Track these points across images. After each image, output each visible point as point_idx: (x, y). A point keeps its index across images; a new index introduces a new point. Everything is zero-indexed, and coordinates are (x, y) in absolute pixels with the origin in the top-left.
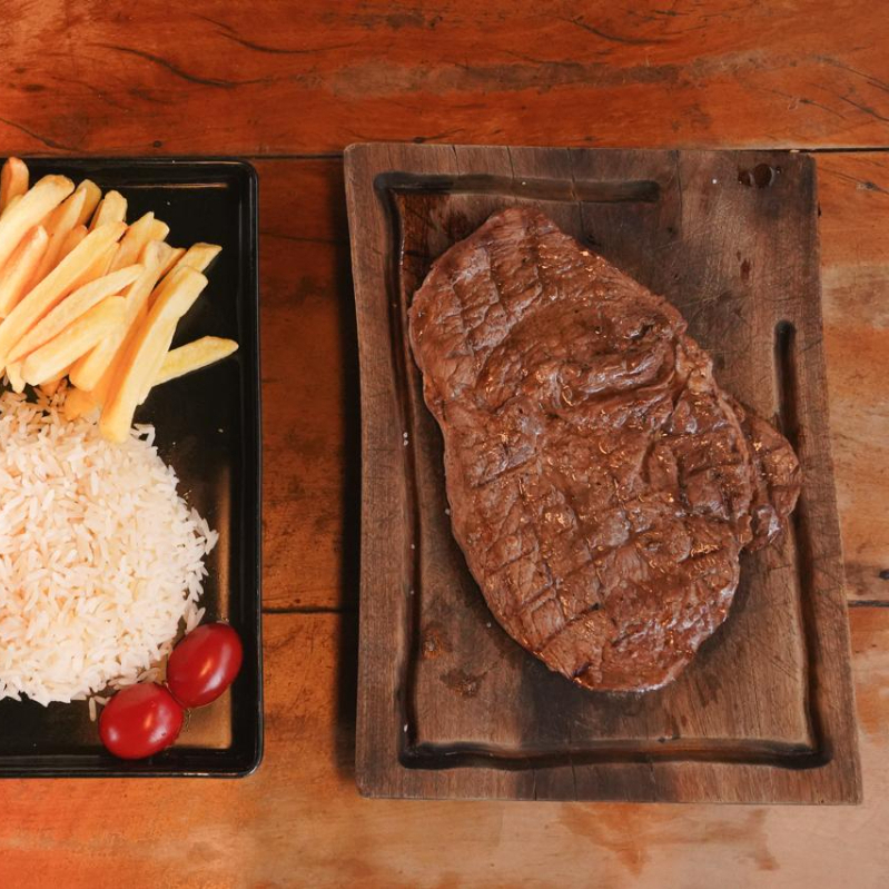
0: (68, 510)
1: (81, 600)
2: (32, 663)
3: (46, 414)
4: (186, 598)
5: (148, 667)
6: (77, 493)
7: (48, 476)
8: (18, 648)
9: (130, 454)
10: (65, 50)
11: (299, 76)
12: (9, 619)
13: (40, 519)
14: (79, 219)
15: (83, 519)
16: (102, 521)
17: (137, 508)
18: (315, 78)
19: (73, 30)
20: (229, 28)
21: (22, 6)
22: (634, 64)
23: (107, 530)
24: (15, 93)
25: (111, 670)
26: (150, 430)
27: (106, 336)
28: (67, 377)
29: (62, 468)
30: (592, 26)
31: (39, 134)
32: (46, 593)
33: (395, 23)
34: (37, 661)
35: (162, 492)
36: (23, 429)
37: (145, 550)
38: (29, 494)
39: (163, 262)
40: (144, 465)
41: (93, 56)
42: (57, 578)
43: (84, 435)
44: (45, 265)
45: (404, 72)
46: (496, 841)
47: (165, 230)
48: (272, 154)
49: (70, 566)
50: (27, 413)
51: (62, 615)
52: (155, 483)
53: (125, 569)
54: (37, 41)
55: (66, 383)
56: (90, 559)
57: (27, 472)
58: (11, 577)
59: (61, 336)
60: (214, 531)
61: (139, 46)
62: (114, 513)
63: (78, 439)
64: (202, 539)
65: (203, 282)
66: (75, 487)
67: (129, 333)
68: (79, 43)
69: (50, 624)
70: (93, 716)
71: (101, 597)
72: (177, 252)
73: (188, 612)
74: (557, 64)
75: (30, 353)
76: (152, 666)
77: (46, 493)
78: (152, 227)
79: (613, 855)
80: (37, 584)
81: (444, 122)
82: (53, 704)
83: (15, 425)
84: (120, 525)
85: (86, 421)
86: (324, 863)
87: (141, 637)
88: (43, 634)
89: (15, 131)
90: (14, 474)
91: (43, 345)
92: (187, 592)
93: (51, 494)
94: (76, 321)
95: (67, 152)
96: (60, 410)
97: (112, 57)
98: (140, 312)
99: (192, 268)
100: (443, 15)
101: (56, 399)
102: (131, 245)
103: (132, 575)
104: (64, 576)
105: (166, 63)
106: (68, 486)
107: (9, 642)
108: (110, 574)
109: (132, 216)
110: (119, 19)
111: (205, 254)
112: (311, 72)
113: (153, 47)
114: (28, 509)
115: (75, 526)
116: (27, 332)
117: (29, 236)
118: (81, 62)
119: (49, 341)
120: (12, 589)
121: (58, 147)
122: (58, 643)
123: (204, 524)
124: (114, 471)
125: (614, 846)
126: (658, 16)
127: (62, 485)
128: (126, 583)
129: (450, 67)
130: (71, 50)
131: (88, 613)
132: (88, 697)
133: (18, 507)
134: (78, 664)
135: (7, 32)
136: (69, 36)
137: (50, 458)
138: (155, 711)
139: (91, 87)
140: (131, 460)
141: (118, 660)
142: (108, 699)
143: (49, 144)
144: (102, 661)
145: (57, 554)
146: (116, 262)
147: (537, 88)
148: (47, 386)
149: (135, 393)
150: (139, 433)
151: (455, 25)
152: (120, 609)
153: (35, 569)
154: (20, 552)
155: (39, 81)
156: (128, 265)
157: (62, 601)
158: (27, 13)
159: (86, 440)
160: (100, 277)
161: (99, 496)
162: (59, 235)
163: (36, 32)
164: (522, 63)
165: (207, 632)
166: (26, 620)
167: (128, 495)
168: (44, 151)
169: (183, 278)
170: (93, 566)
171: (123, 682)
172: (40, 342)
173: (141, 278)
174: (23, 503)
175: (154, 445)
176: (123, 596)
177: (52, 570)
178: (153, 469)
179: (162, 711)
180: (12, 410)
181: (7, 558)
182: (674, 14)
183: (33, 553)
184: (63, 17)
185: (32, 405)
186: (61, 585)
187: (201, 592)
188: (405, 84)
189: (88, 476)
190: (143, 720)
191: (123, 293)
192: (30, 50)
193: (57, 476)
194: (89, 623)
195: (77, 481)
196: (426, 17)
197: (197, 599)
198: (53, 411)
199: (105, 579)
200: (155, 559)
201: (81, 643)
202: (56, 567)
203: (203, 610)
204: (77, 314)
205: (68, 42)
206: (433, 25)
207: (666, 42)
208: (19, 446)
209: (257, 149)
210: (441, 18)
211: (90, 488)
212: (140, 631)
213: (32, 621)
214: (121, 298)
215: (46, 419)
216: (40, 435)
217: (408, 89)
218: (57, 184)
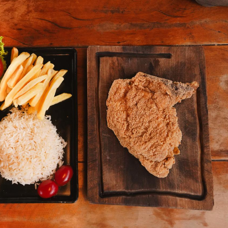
0: (29, 137)
1: (32, 159)
2: (20, 174)
3: (23, 113)
4: (59, 158)
5: (49, 176)
6: (31, 132)
7: (24, 128)
8: (17, 171)
9: (45, 123)
10: (27, 20)
11: (88, 26)
12: (15, 164)
13: (22, 139)
14: (31, 63)
15: (33, 139)
16: (38, 139)
17: (46, 136)
18: (92, 27)
19: (29, 14)
20: (70, 14)
21: (16, 8)
22: (175, 23)
23: (39, 141)
24: (15, 31)
25: (40, 176)
26: (50, 117)
27: (38, 93)
28: (28, 104)
29: (27, 126)
30: (164, 12)
31: (21, 41)
32: (24, 157)
33: (112, 12)
34: (22, 174)
35: (53, 132)
36: (17, 116)
37: (48, 146)
38: (19, 133)
39: (53, 74)
40: (48, 125)
41: (35, 21)
42: (26, 153)
43: (33, 118)
44: (23, 75)
45: (115, 25)
46: (137, 219)
47: (53, 66)
48: (81, 46)
49: (30, 150)
50: (18, 113)
51: (28, 162)
52: (51, 130)
53: (43, 151)
54: (20, 17)
55: (28, 105)
56: (35, 149)
57: (19, 127)
58: (15, 153)
59: (27, 93)
60: (66, 142)
61: (46, 18)
62: (41, 137)
63: (31, 119)
64: (63, 144)
65: (63, 79)
66: (31, 131)
67: (44, 92)
68: (31, 18)
69: (25, 165)
70: (36, 188)
71: (37, 158)
72: (56, 72)
73: (59, 162)
74: (154, 22)
75: (19, 97)
76: (51, 175)
77: (23, 132)
78: (50, 65)
79: (166, 222)
80: (21, 155)
81: (125, 38)
82: (26, 185)
83: (16, 115)
84: (42, 140)
85: (33, 114)
86: (94, 224)
87: (48, 168)
88: (23, 167)
89: (15, 41)
90: (15, 127)
92: (59, 157)
93: (25, 132)
94: (31, 89)
95: (28, 46)
96: (27, 111)
97: (40, 21)
98: (47, 87)
99: (60, 75)
100: (125, 10)
101: (26, 109)
102: (45, 70)
103: (45, 153)
104: (28, 153)
105: (54, 23)
106: (29, 130)
107: (14, 169)
108: (40, 153)
109: (45, 62)
110: (42, 11)
111: (63, 72)
112: (91, 25)
113: (50, 19)
114: (19, 136)
115: (31, 140)
116: (18, 92)
117: (18, 68)
118: (32, 23)
119: (24, 94)
120: (15, 156)
121: (26, 45)
122: (27, 170)
123: (63, 140)
124: (40, 126)
125: (167, 220)
126: (181, 10)
127: (27, 130)
128: (44, 155)
129: (127, 24)
130: (29, 20)
131: (34, 162)
132: (35, 183)
133: (16, 136)
134: (32, 175)
135: (12, 15)
136: (28, 16)
137: (24, 124)
138: (51, 187)
139: (34, 29)
140: (45, 124)
141: (42, 174)
142: (40, 184)
143: (24, 44)
144: (38, 174)
145: (26, 147)
146: (41, 74)
147: (149, 29)
148: (24, 106)
149: (46, 107)
150: (47, 118)
151: (128, 12)
152: (42, 161)
153: (21, 151)
154: (17, 147)
155: (21, 27)
156: (44, 75)
157: (28, 159)
158: (17, 10)
159: (33, 119)
160: (37, 78)
161: (37, 133)
162: (26, 67)
163: (20, 15)
164: (145, 23)
165: (64, 167)
166: (19, 164)
167: (44, 133)
168: (22, 46)
169: (58, 78)
170: (35, 150)
171: (43, 179)
172: (21, 94)
173: (47, 78)
174: (17, 135)
175: (51, 121)
176: (43, 158)
177: (25, 151)
178: (51, 126)
179: (53, 187)
180: (15, 112)
181: (14, 148)
182: (185, 9)
183: (20, 147)
184: (27, 11)
185: (20, 110)
186: (27, 155)
187: (63, 157)
188: (115, 28)
189: (34, 128)
190: (48, 189)
191: (42, 82)
192: (18, 20)
193: (26, 128)
194: (34, 164)
195: (31, 129)
196: (121, 10)
197: (62, 159)
198: (25, 112)
199: (39, 154)
200: (51, 149)
201: (33, 170)
202: (26, 150)
203: (63, 162)
204: (31, 87)
205: (28, 17)
206: (122, 12)
207: (183, 17)
208: (17, 121)
209: (77, 45)
210: (125, 11)
211: (35, 131)
212: (47, 167)
213: (20, 164)
214: (42, 83)
215: (23, 114)
216: (22, 118)
218: (25, 54)
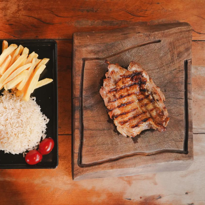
0: (17, 116)
1: (19, 134)
2: (10, 147)
3: (13, 95)
4: (42, 133)
6: (19, 112)
7: (12, 108)
8: (7, 144)
9: (30, 104)
10: (18, 17)
11: (67, 22)
12: (5, 138)
13: (10, 118)
14: (19, 53)
15: (20, 118)
16: (23, 118)
17: (31, 115)
18: (71, 23)
19: (19, 12)
20: (52, 12)
21: (9, 7)
22: (138, 21)
23: (25, 120)
24: (7, 26)
25: (27, 147)
26: (35, 98)
27: (24, 78)
28: (16, 88)
29: (15, 107)
31: (12, 34)
32: (12, 133)
33: (88, 11)
34: (11, 146)
35: (37, 111)
36: (8, 98)
37: (33, 124)
38: (8, 112)
39: (37, 62)
40: (33, 106)
41: (23, 18)
42: (14, 130)
43: (20, 100)
44: (11, 63)
45: (90, 22)
47: (37, 55)
48: (61, 39)
49: (17, 127)
50: (9, 95)
51: (16, 137)
52: (35, 109)
53: (28, 128)
54: (12, 14)
56: (21, 126)
57: (8, 108)
58: (5, 130)
59: (14, 79)
60: (48, 119)
61: (33, 15)
62: (26, 116)
63: (19, 101)
65: (45, 67)
66: (18, 111)
67: (29, 77)
68: (21, 15)
69: (13, 139)
70: (24, 156)
71: (24, 134)
72: (40, 60)
73: (43, 135)
74: (122, 21)
75: (8, 82)
76: (36, 146)
77: (12, 112)
78: (34, 55)
79: (126, 182)
80: (10, 131)
83: (6, 98)
84: (27, 119)
85: (21, 97)
87: (33, 141)
88: (12, 141)
89: (7, 34)
90: (5, 108)
91: (10, 81)
93: (13, 112)
94: (17, 76)
95: (18, 38)
96: (16, 94)
97: (28, 18)
98: (32, 73)
99: (43, 64)
100: (98, 9)
101: (15, 92)
102: (30, 59)
103: (30, 129)
104: (16, 130)
105: (39, 19)
107: (5, 143)
108: (25, 129)
109: (30, 53)
110: (29, 10)
111: (46, 60)
112: (70, 21)
113: (36, 16)
114: (8, 116)
115: (18, 119)
116: (7, 78)
117: (7, 57)
118: (21, 19)
119: (12, 80)
120: (5, 132)
121: (16, 37)
122: (15, 143)
123: (46, 118)
124: (26, 107)
126: (143, 11)
127: (15, 110)
128: (29, 131)
129: (100, 21)
130: (19, 16)
131: (21, 137)
132: (23, 153)
133: (6, 115)
134: (20, 147)
135: (5, 13)
136: (18, 13)
137: (13, 105)
138: (36, 156)
139: (23, 24)
140: (30, 105)
142: (27, 153)
143: (14, 37)
144: (25, 146)
145: (14, 125)
146: (27, 62)
147: (118, 26)
148: (13, 89)
149: (31, 90)
150: (32, 99)
151: (101, 12)
152: (28, 136)
153: (10, 128)
154: (7, 125)
155: (12, 23)
156: (29, 63)
157: (15, 134)
158: (9, 9)
159: (21, 101)
160: (23, 65)
161: (23, 113)
162: (14, 57)
163: (12, 12)
164: (115, 20)
165: (47, 140)
166: (8, 138)
167: (29, 112)
168: (12, 38)
169: (40, 66)
170: (22, 127)
171: (30, 150)
172: (10, 80)
173: (32, 66)
174: (7, 114)
176: (28, 133)
177: (13, 128)
178: (35, 107)
180: (6, 94)
181: (4, 126)
183: (9, 125)
184: (17, 9)
185: (10, 93)
186: (15, 131)
187: (46, 131)
189: (21, 108)
191: (28, 69)
192: (10, 17)
193: (14, 109)
194: (21, 139)
195: (18, 109)
196: (95, 10)
197: (45, 133)
198: (14, 94)
199: (25, 130)
200: (35, 126)
201: (20, 143)
202: (14, 127)
203: (46, 135)
204: (17, 74)
205: (18, 15)
206: (96, 12)
208: (6, 102)
209: (58, 38)
210: (98, 10)
211: (21, 111)
212: (33, 140)
213: (9, 139)
214: (27, 70)
215: (13, 96)
216: (11, 100)
217: (90, 25)
218: (13, 46)
